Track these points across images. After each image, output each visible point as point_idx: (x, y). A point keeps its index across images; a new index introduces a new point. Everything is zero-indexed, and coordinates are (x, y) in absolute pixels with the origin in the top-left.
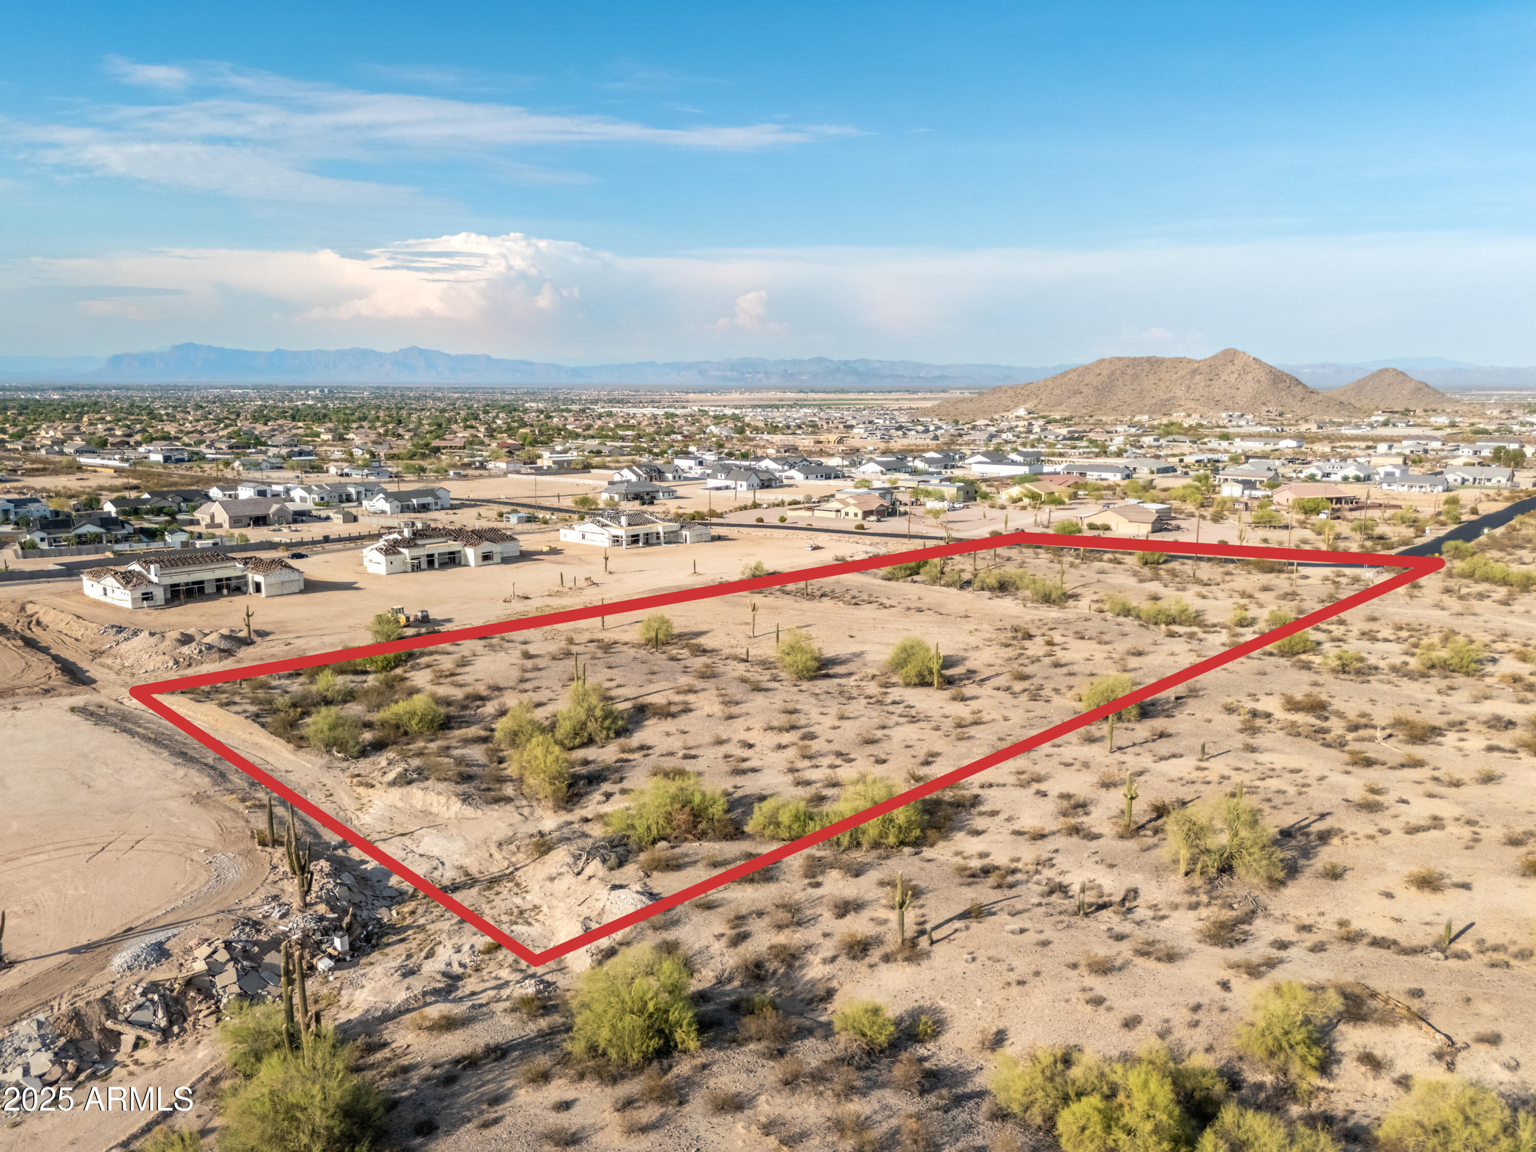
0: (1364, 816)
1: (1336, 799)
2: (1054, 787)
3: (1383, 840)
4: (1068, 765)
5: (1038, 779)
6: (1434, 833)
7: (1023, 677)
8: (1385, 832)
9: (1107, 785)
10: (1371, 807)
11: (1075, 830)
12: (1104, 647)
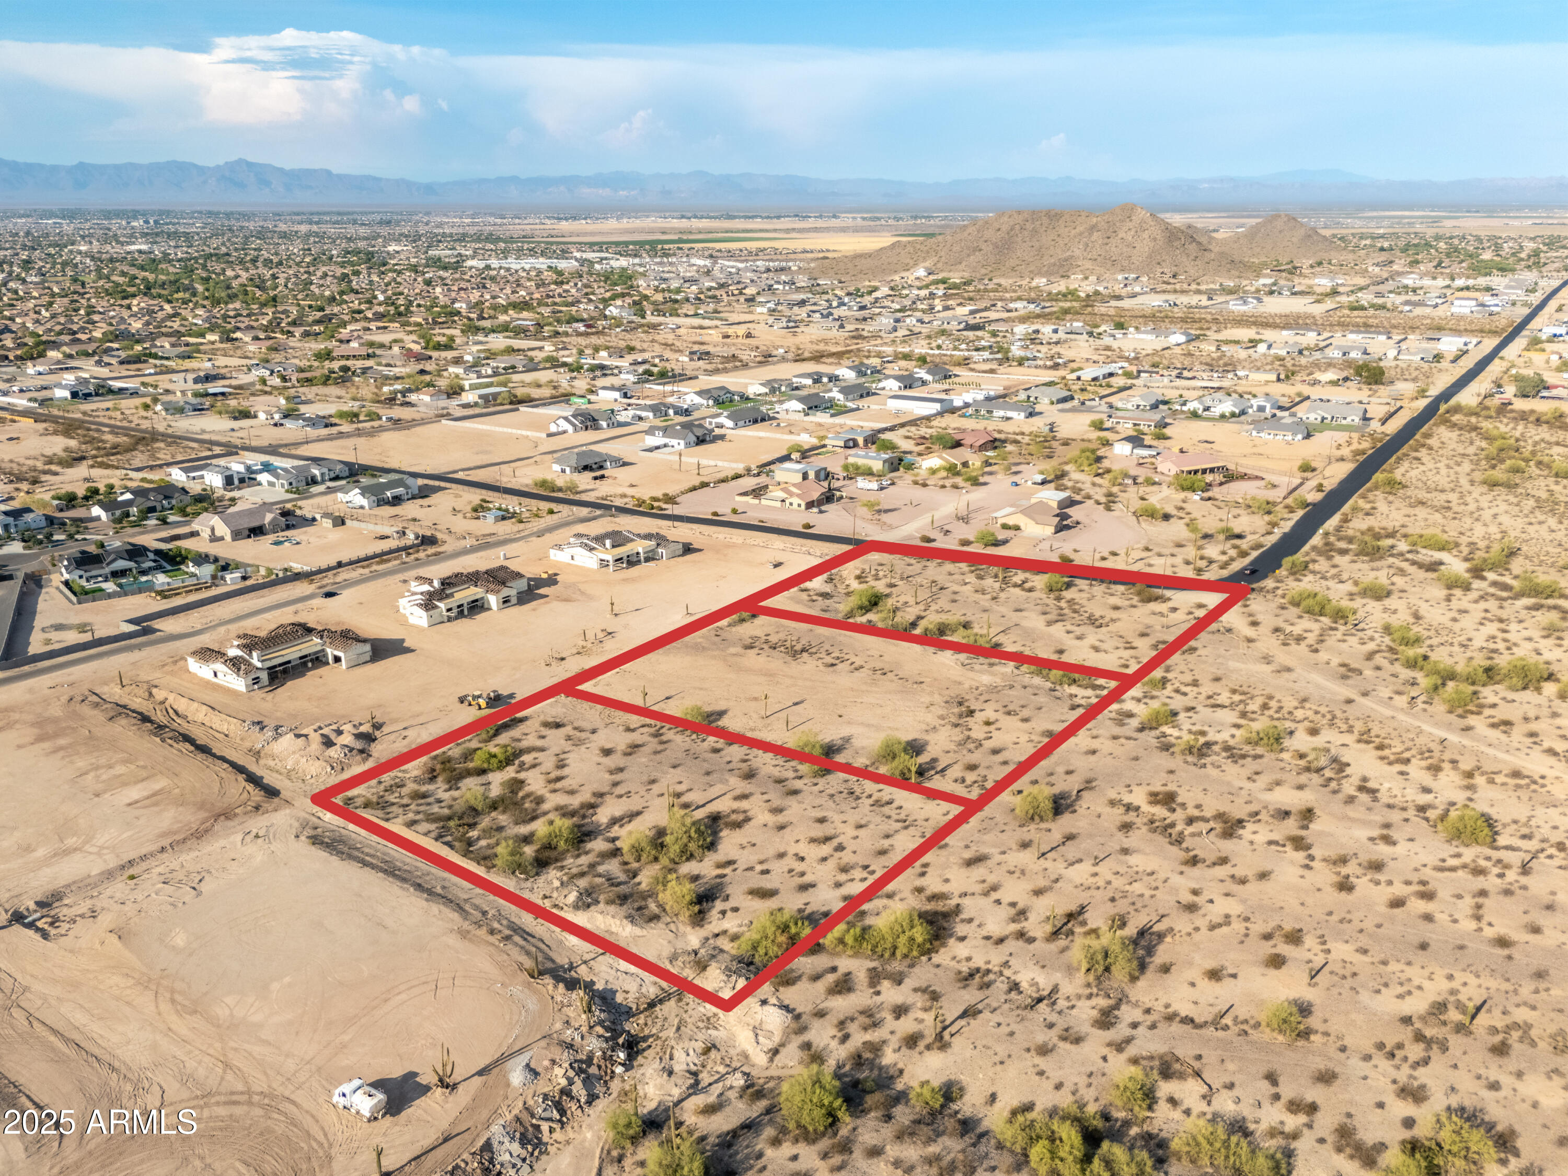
0: (1186, 916)
1: (1172, 900)
2: (1006, 895)
3: (1197, 936)
4: (1011, 873)
5: (994, 888)
6: (1225, 929)
7: (972, 767)
8: (1197, 929)
9: (1038, 892)
10: (1191, 908)
11: (1021, 935)
12: (1026, 726)
